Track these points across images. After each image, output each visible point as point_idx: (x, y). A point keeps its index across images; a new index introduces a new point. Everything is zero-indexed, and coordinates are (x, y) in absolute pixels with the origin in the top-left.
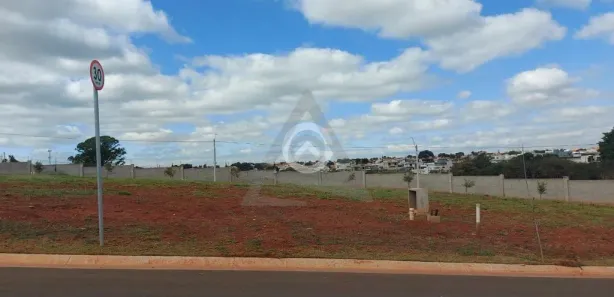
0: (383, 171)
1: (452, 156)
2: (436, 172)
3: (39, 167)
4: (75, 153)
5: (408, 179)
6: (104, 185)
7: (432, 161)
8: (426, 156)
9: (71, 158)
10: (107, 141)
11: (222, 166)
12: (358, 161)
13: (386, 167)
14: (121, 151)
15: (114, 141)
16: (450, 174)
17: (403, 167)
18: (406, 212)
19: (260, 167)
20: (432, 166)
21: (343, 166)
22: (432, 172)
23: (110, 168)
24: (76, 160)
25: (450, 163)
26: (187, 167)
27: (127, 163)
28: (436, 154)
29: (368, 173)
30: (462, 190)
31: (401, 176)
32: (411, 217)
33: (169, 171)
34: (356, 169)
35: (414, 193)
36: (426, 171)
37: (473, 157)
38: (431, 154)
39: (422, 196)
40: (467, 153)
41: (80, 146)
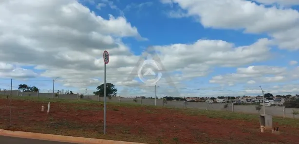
0: (243, 104)
1: (284, 97)
2: (275, 105)
3: (82, 96)
4: (96, 90)
5: (258, 109)
6: (107, 105)
7: (272, 99)
8: (269, 96)
9: (94, 92)
10: (110, 86)
11: (159, 98)
12: (229, 98)
13: (245, 101)
14: (115, 90)
15: (113, 85)
16: (284, 107)
17: (256, 102)
18: (259, 127)
19: (177, 99)
20: (272, 102)
21: (221, 100)
22: (272, 105)
23: (110, 98)
24: (96, 93)
25: (283, 101)
26: (143, 98)
27: (118, 96)
28: (274, 95)
29: (235, 104)
30: (292, 116)
31: (254, 107)
32: (262, 131)
33: (135, 100)
34: (228, 102)
35: (263, 117)
36: (269, 104)
37: (297, 98)
38: (271, 95)
39: (268, 119)
40: (293, 95)
41: (99, 87)
